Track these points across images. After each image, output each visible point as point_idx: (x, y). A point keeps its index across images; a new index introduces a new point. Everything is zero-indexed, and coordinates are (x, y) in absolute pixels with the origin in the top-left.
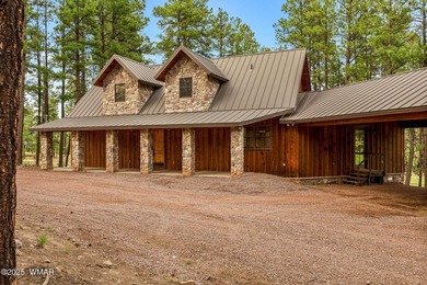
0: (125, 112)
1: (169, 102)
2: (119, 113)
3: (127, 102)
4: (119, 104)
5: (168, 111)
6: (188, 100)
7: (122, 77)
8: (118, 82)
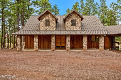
0: (50, 29)
1: (67, 27)
2: (47, 30)
3: (51, 26)
4: (47, 27)
5: (67, 30)
6: (74, 27)
7: (48, 17)
8: (47, 19)
